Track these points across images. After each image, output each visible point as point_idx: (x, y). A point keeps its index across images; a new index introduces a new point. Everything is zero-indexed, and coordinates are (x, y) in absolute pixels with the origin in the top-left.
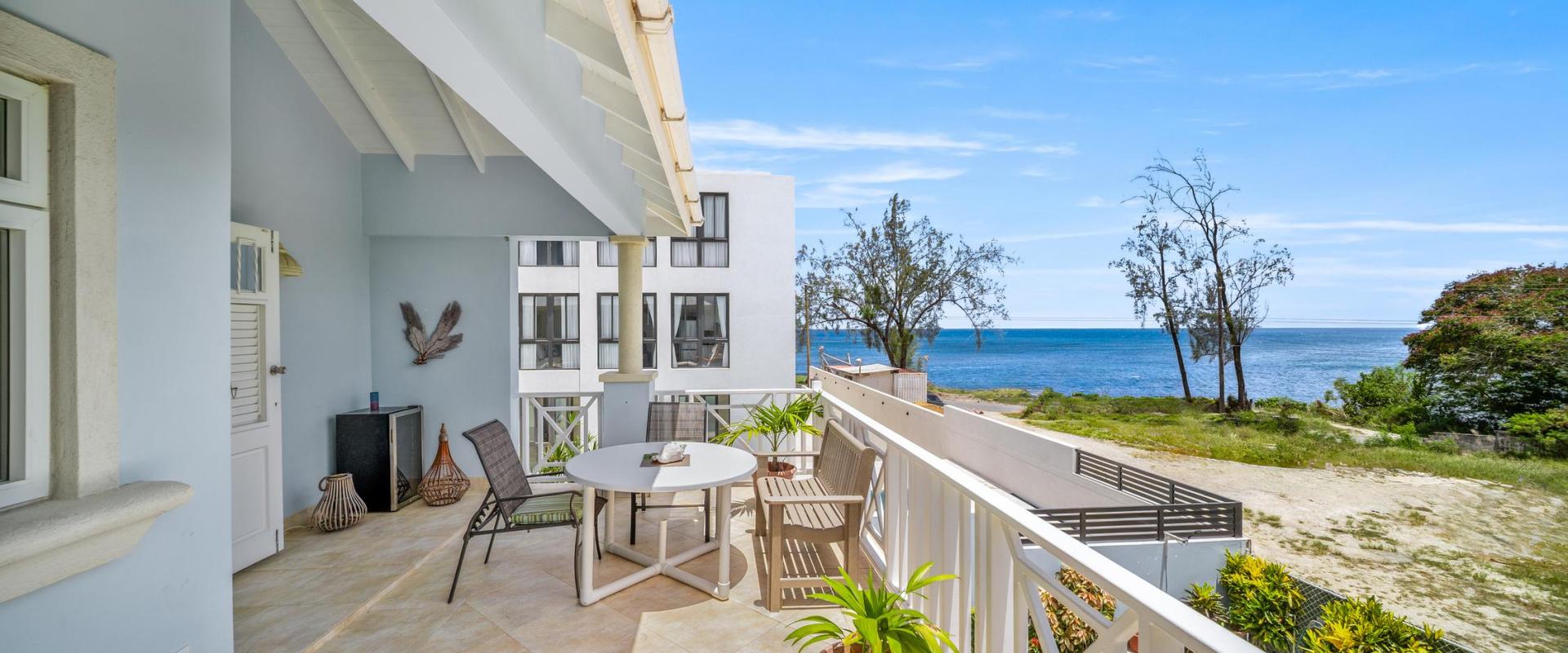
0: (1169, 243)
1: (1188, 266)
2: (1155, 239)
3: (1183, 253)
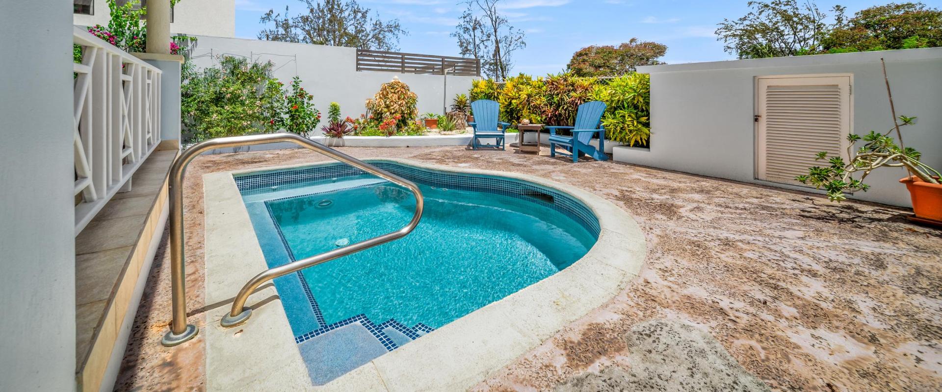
0: (478, 26)
1: (485, 38)
3: (482, 32)
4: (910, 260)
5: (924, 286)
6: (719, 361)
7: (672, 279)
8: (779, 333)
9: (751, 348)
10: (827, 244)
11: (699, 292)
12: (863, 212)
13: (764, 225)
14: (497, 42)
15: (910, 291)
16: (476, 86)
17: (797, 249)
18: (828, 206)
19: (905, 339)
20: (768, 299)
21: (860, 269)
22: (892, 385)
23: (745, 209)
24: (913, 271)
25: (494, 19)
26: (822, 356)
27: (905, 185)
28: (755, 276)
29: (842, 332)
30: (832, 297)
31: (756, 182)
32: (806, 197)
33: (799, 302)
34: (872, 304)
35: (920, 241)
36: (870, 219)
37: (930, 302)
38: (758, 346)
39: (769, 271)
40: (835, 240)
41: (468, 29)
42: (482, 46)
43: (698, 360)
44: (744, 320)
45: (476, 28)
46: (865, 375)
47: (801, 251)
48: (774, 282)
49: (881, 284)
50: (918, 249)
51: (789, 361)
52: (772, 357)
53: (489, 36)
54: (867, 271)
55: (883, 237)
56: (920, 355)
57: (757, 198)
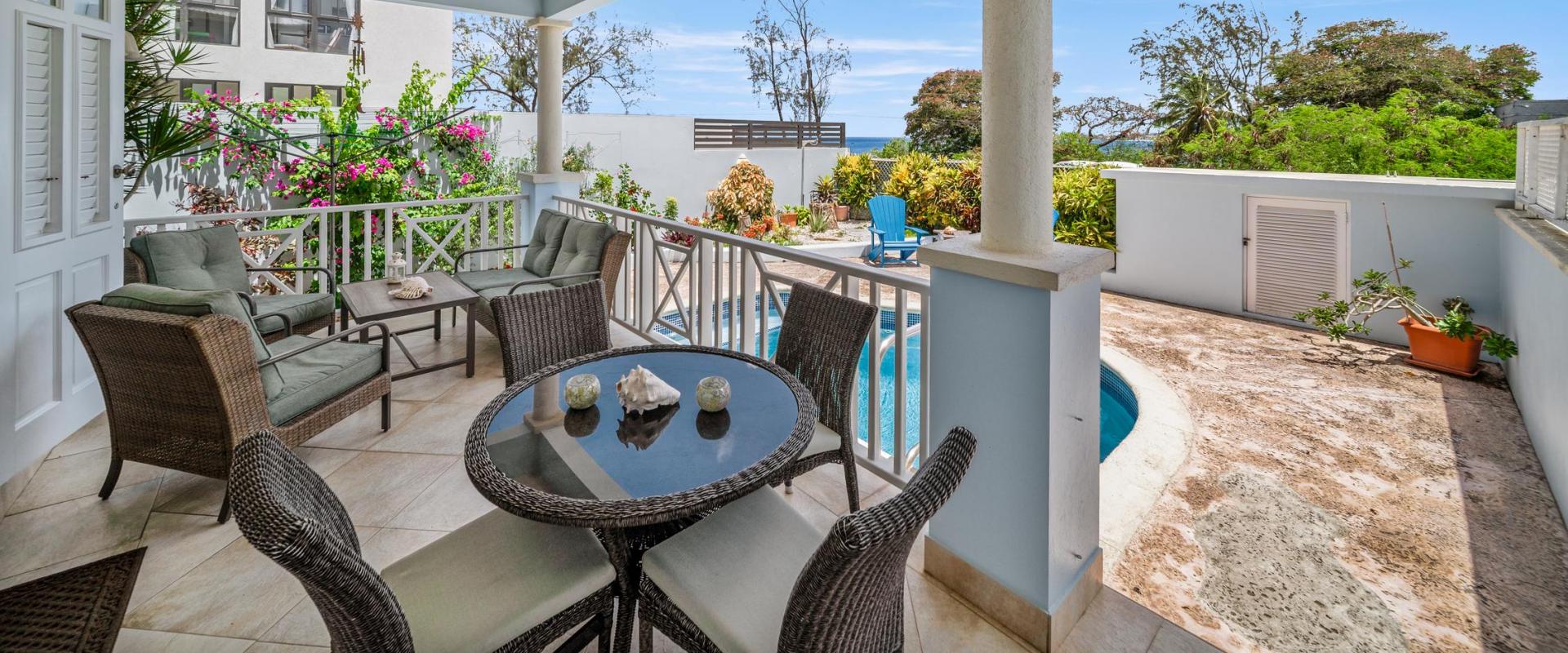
0: (777, 36)
1: (789, 56)
2: (768, 33)
3: (785, 46)
4: (1413, 408)
5: (1426, 432)
6: (1294, 499)
7: (1225, 435)
8: (1327, 477)
9: (1312, 489)
10: (1338, 393)
11: (1255, 447)
12: (1362, 353)
13: (1277, 373)
14: (808, 62)
15: (1415, 437)
16: (843, 163)
17: (1315, 400)
18: (1328, 346)
19: (1417, 477)
20: (1309, 450)
21: (1374, 418)
22: (1412, 508)
23: (1250, 353)
24: (1416, 418)
25: (804, 27)
26: (1362, 491)
27: (1403, 327)
28: (1290, 429)
29: (1371, 473)
30: (1357, 446)
31: (1244, 315)
32: (1303, 334)
33: (1333, 451)
34: (1389, 450)
35: (1418, 385)
36: (1370, 361)
37: (1431, 446)
38: (1316, 487)
39: (1300, 424)
40: (1345, 388)
41: (762, 40)
42: (784, 67)
43: (1280, 499)
44: (1298, 468)
45: (775, 39)
46: (1393, 503)
47: (1319, 402)
48: (1307, 434)
49: (1392, 431)
50: (1417, 395)
51: (1341, 496)
52: (1328, 494)
53: (795, 52)
54: (1379, 420)
55: (1385, 383)
56: (1428, 488)
57: (1255, 337)
